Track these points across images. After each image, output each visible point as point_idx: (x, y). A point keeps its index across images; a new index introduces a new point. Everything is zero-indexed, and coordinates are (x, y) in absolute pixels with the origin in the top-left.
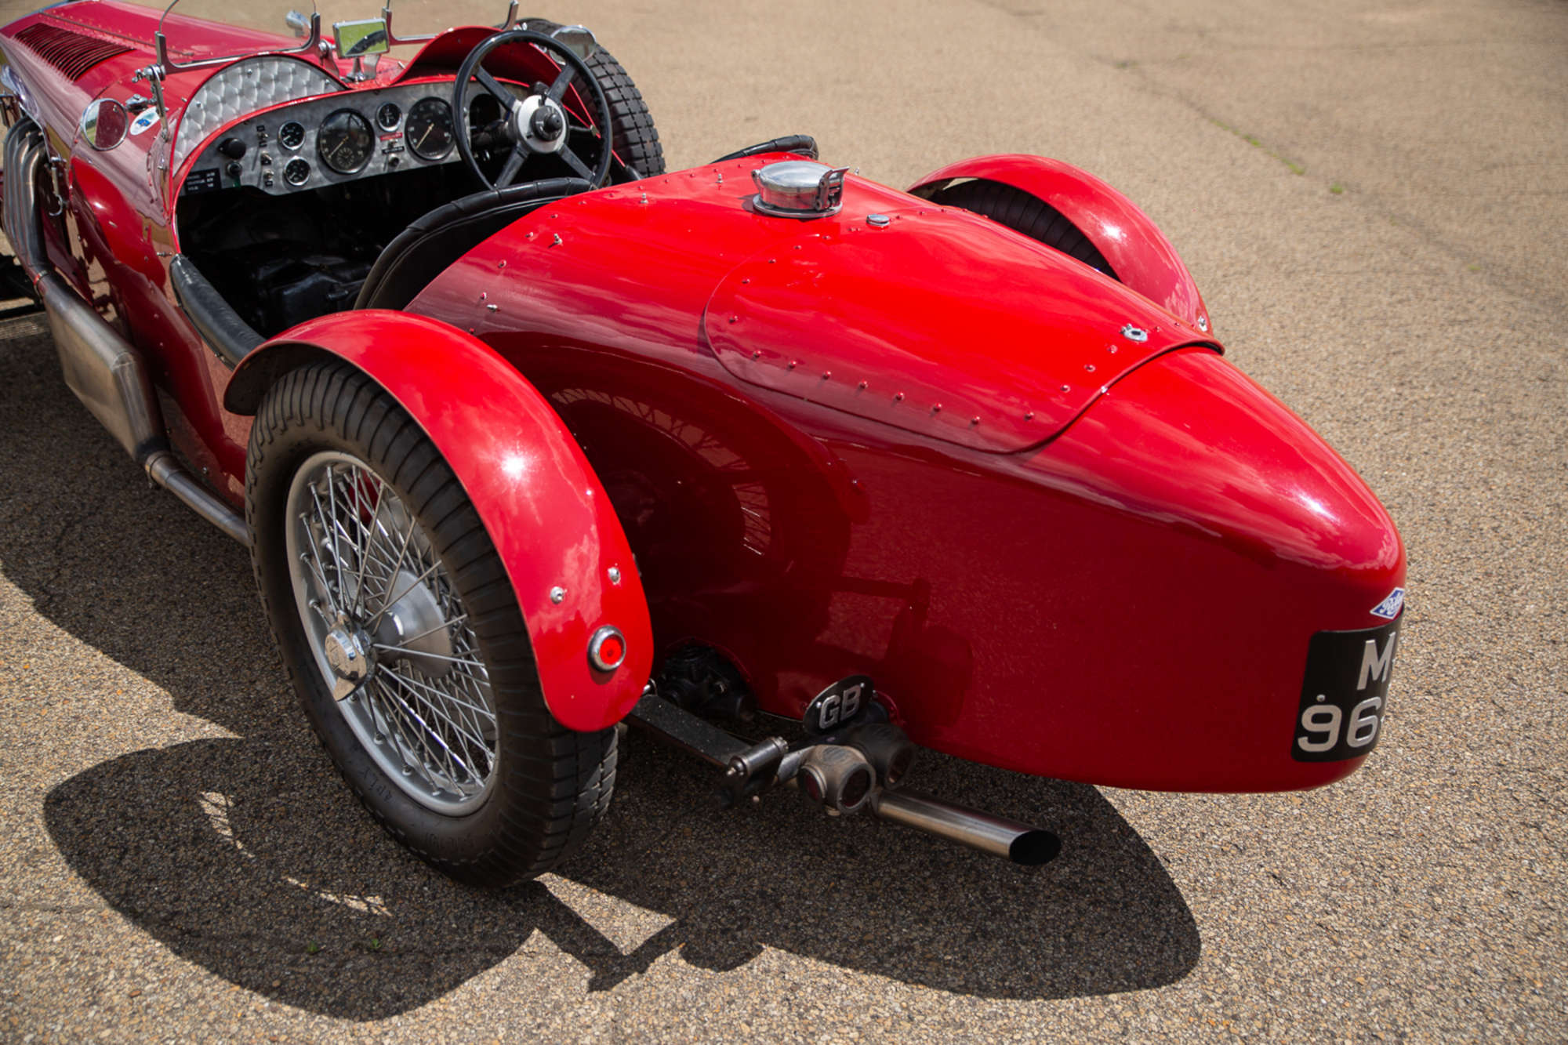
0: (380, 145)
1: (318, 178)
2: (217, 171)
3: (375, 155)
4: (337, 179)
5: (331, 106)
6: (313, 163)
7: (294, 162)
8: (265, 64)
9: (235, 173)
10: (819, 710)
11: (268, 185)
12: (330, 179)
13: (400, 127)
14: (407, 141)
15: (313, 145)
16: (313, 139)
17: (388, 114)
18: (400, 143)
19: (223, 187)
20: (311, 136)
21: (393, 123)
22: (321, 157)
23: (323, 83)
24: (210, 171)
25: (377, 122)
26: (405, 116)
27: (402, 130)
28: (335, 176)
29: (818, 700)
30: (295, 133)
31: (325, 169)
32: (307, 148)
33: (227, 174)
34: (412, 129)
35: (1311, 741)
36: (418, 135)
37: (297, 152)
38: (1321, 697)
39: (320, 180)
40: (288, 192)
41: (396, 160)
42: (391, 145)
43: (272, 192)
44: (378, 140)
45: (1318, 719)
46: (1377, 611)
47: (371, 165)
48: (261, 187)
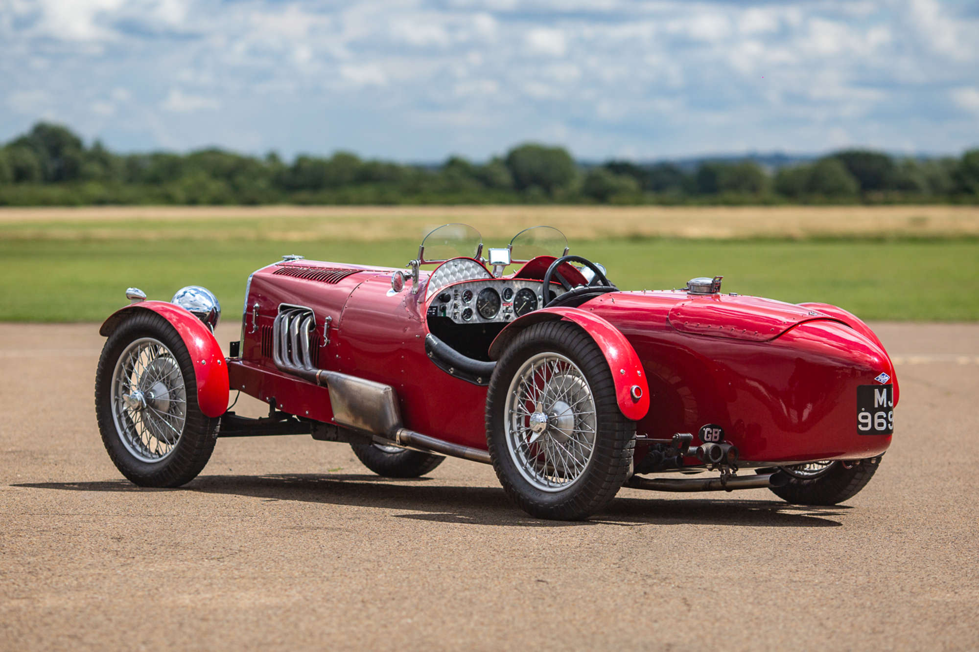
0: (503, 308)
1: (475, 318)
2: (437, 307)
3: (499, 312)
4: (482, 321)
5: (486, 285)
6: (474, 311)
7: (466, 309)
8: (462, 262)
9: (444, 309)
10: (704, 432)
11: (455, 318)
12: (480, 320)
13: (511, 300)
14: (515, 308)
15: (475, 302)
16: (476, 300)
17: (508, 293)
18: (511, 308)
19: (438, 315)
20: (475, 298)
21: (509, 298)
22: (478, 309)
23: (484, 273)
24: (434, 307)
25: (502, 296)
26: (514, 296)
27: (513, 302)
28: (482, 319)
29: (704, 427)
30: (469, 295)
31: (479, 315)
32: (472, 304)
33: (440, 310)
34: (516, 303)
35: (863, 426)
36: (519, 305)
37: (468, 304)
38: (863, 409)
39: (476, 320)
40: (462, 323)
41: (509, 316)
42: (507, 308)
43: (456, 322)
44: (502, 305)
45: (865, 417)
46: (877, 379)
47: (497, 317)
48: (452, 319)
